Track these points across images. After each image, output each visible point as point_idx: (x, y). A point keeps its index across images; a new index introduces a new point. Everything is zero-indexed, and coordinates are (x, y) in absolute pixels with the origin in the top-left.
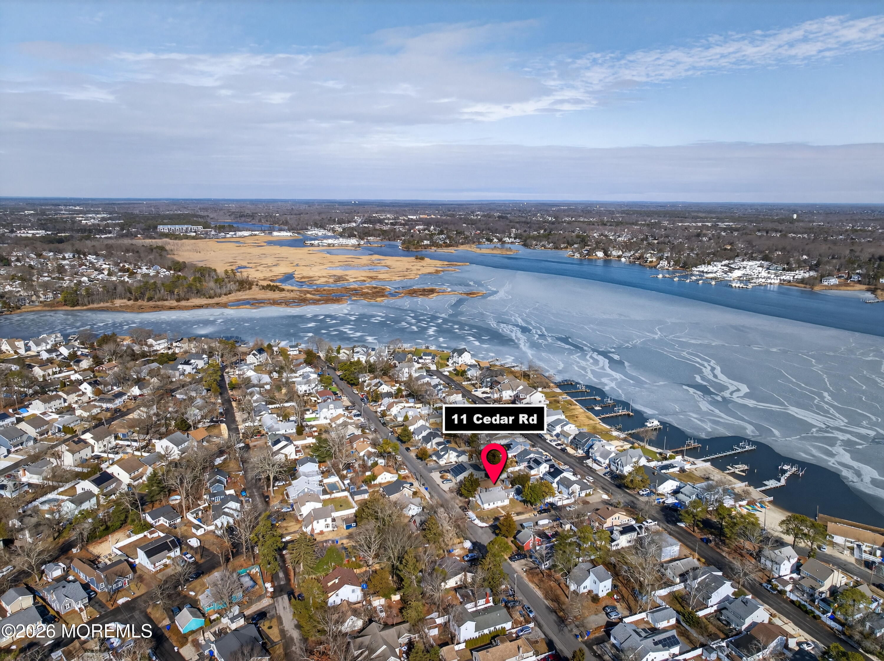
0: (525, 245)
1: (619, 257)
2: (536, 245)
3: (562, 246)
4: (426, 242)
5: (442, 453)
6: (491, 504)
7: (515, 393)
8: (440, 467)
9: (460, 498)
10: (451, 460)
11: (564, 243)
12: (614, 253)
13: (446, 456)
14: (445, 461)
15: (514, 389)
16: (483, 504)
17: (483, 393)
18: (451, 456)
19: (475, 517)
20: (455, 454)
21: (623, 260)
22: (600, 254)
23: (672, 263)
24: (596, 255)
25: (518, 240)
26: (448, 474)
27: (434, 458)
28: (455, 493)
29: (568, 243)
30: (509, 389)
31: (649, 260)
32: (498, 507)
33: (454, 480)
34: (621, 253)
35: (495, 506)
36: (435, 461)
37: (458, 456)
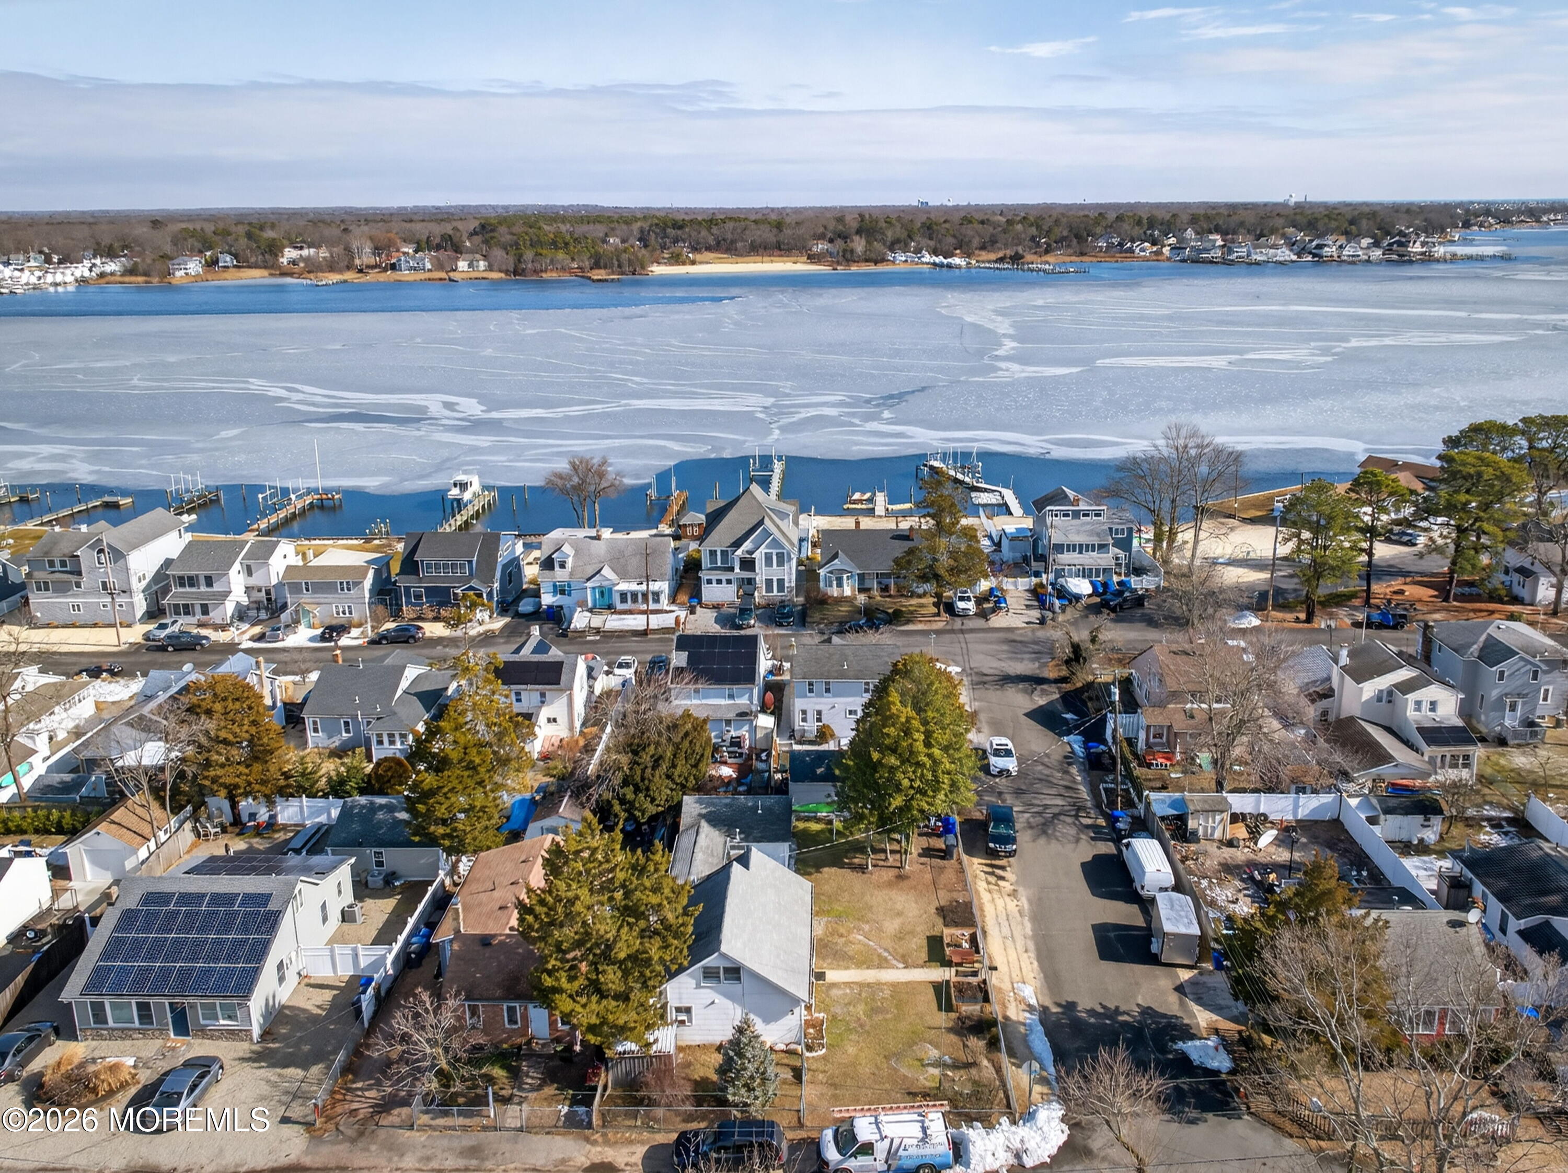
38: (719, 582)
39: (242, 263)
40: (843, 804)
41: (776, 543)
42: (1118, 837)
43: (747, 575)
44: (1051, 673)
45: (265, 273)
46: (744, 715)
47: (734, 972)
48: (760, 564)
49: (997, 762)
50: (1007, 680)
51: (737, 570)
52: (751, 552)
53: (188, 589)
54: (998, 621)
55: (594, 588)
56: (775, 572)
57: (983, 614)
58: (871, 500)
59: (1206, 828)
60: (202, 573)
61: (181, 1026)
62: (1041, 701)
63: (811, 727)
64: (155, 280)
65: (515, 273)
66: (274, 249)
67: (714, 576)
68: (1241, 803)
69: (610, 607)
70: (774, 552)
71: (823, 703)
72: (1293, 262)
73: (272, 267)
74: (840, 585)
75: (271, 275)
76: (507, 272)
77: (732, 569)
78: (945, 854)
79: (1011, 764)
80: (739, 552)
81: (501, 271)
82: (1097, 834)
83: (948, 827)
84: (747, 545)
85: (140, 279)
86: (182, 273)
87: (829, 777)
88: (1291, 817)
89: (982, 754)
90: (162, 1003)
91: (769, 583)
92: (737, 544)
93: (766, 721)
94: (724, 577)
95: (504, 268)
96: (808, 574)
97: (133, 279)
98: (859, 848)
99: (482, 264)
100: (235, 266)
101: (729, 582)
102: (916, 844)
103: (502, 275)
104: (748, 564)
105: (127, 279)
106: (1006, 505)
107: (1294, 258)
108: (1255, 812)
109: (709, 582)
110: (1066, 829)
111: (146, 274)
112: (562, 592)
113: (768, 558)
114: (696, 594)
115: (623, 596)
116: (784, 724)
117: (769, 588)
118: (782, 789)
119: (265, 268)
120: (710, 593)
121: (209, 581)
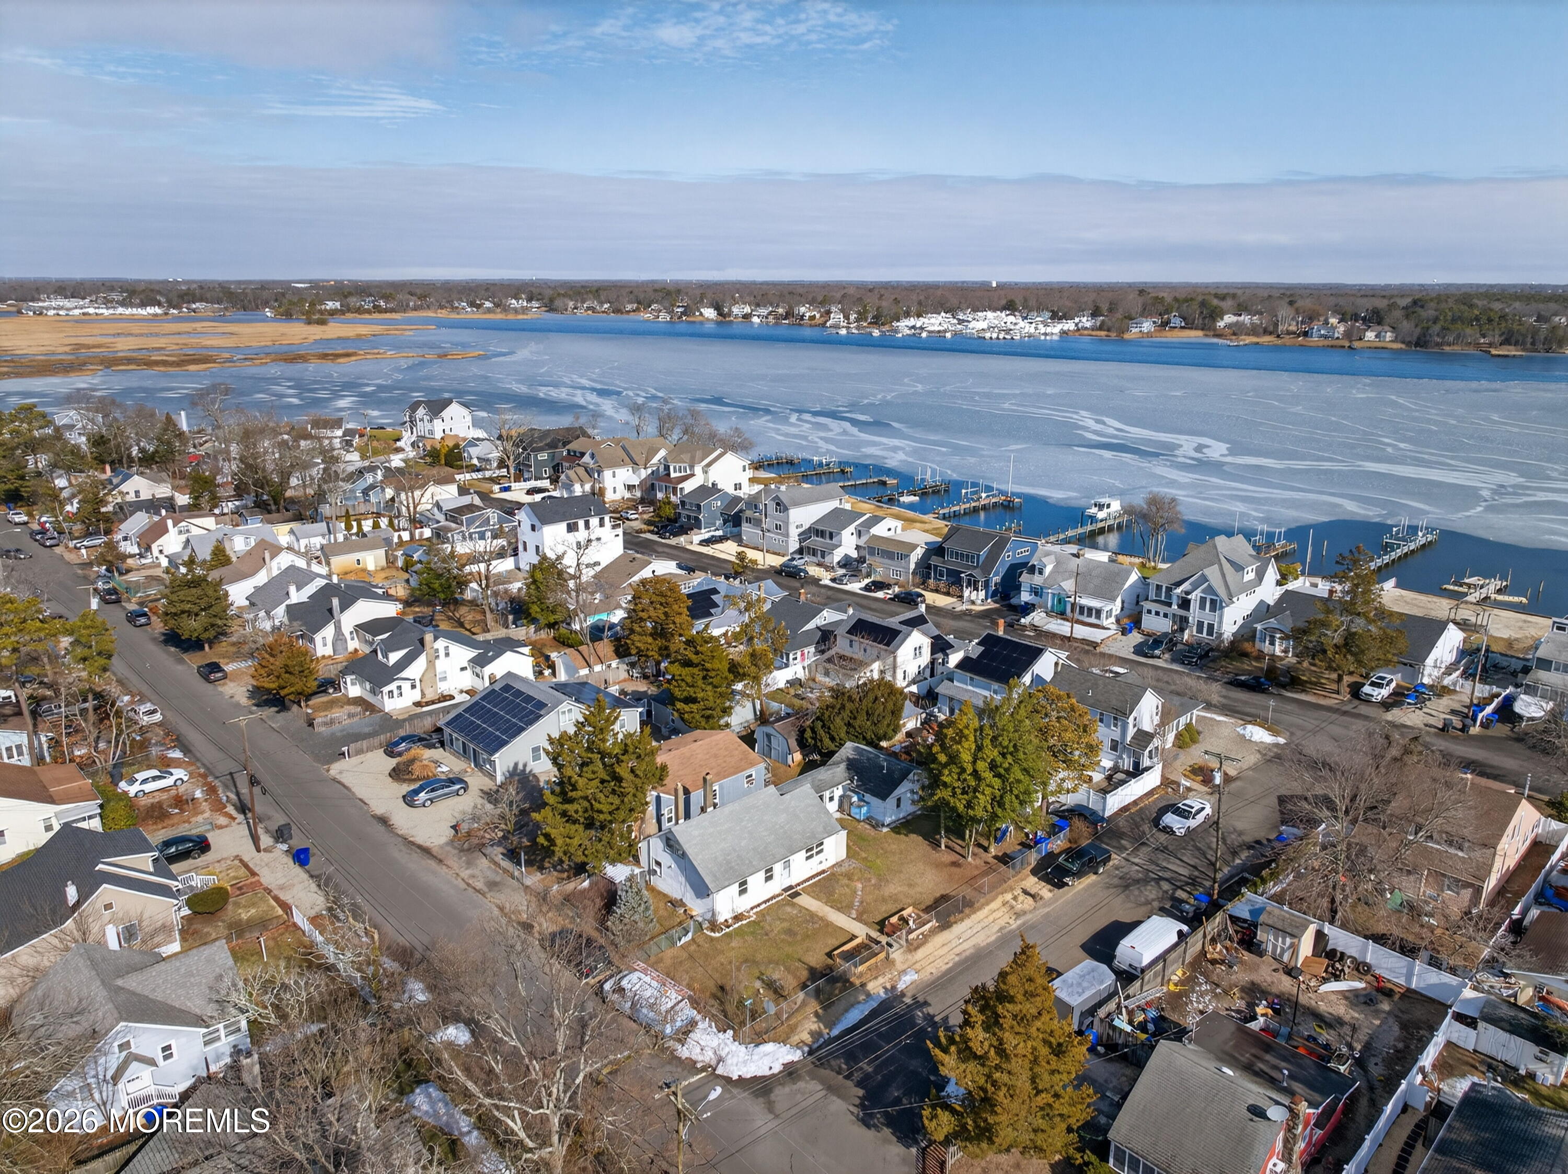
0: (551, 308)
1: (747, 317)
2: (576, 308)
3: (629, 307)
4: (330, 305)
5: (394, 657)
6: (756, 881)
7: (644, 473)
8: (389, 722)
9: (534, 879)
10: (444, 687)
11: (630, 302)
12: (736, 310)
13: (416, 669)
14: (411, 696)
15: (641, 461)
16: (702, 890)
17: (530, 492)
18: (441, 665)
19: (688, 1012)
20: (462, 654)
21: (755, 320)
22: (710, 313)
23: (853, 317)
24: (701, 314)
25: (535, 304)
26: (437, 753)
27: (354, 690)
28: (497, 852)
29: (639, 303)
30: (622, 464)
31: (808, 315)
32: (792, 892)
33: (477, 781)
34: (747, 309)
35: (775, 886)
36: (359, 701)
37: (480, 662)
38: (1157, 613)
39: (1189, 324)
41: (1210, 590)
43: (1182, 612)
45: (1200, 333)
48: (1194, 606)
51: (1175, 607)
52: (1188, 593)
53: (819, 539)
55: (1054, 595)
56: (1207, 616)
58: (1482, 587)
59: (1275, 947)
60: (828, 529)
64: (1113, 335)
65: (1417, 344)
66: (1215, 314)
67: (1154, 607)
68: (1344, 941)
69: (1060, 614)
70: (1209, 597)
73: (1209, 329)
74: (1272, 643)
75: (1206, 336)
76: (1408, 344)
77: (1170, 605)
80: (1179, 590)
81: (1403, 342)
84: (1186, 586)
85: (1103, 333)
86: (1138, 330)
88: (1402, 981)
91: (1200, 625)
92: (1179, 584)
94: (1163, 609)
95: (1408, 339)
97: (1099, 333)
99: (1389, 336)
100: (1182, 327)
101: (1166, 616)
103: (1403, 346)
104: (1185, 604)
105: (1094, 333)
108: (1360, 959)
109: (1149, 612)
110: (1151, 892)
111: (1108, 330)
112: (1036, 594)
113: (1203, 601)
114: (1136, 620)
115: (1074, 607)
117: (1200, 630)
119: (1202, 329)
120: (1146, 621)
121: (831, 536)
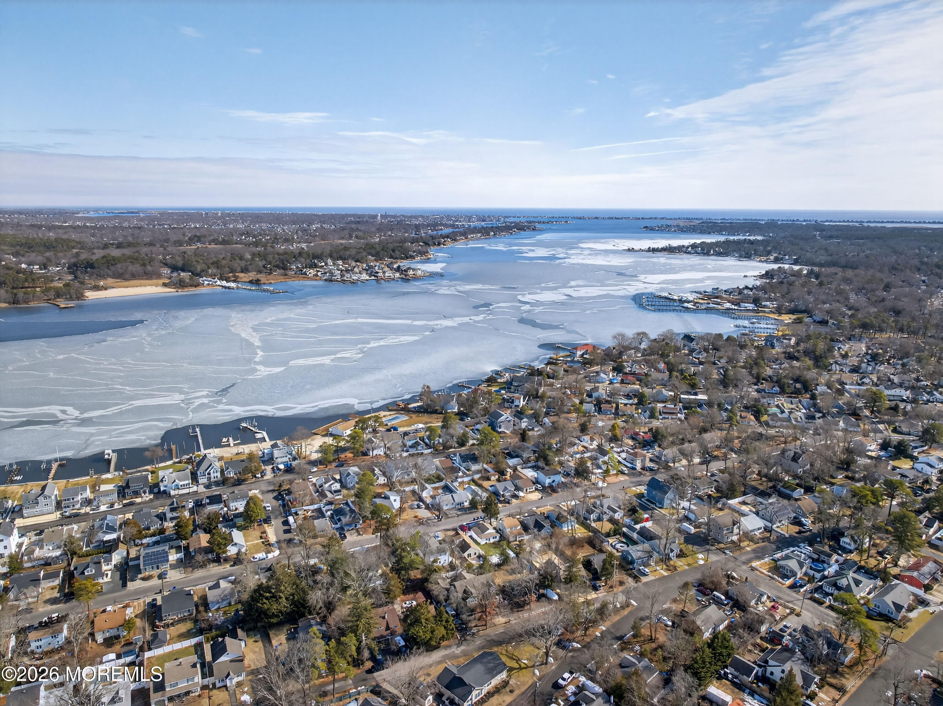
38: (203, 479)
40: (244, 520)
42: (287, 517)
44: (276, 489)
46: (222, 508)
47: (236, 544)
48: (212, 473)
49: (267, 508)
50: (269, 491)
54: (265, 478)
56: (216, 475)
57: (262, 476)
58: (228, 441)
59: (300, 513)
61: (158, 569)
62: (275, 495)
63: (234, 508)
68: (305, 508)
69: (178, 488)
71: (235, 504)
72: (367, 280)
76: (9, 303)
78: (261, 525)
79: (270, 508)
81: (6, 303)
82: (284, 517)
83: (261, 521)
87: (241, 517)
88: (313, 508)
89: (265, 507)
90: (155, 566)
91: (214, 477)
92: (206, 470)
93: (226, 509)
95: (7, 301)
96: (222, 472)
98: (248, 526)
101: (205, 478)
102: (256, 524)
103: (7, 305)
104: (209, 474)
106: (264, 438)
107: (368, 278)
108: (308, 509)
109: (200, 479)
110: (279, 517)
114: (197, 482)
115: (181, 486)
116: (229, 509)
118: (232, 520)
120: (201, 481)
121: (73, 499)
